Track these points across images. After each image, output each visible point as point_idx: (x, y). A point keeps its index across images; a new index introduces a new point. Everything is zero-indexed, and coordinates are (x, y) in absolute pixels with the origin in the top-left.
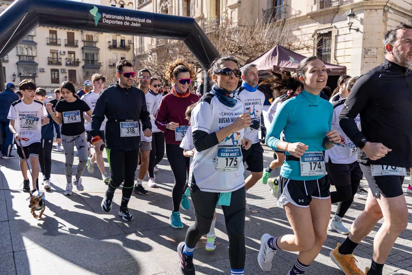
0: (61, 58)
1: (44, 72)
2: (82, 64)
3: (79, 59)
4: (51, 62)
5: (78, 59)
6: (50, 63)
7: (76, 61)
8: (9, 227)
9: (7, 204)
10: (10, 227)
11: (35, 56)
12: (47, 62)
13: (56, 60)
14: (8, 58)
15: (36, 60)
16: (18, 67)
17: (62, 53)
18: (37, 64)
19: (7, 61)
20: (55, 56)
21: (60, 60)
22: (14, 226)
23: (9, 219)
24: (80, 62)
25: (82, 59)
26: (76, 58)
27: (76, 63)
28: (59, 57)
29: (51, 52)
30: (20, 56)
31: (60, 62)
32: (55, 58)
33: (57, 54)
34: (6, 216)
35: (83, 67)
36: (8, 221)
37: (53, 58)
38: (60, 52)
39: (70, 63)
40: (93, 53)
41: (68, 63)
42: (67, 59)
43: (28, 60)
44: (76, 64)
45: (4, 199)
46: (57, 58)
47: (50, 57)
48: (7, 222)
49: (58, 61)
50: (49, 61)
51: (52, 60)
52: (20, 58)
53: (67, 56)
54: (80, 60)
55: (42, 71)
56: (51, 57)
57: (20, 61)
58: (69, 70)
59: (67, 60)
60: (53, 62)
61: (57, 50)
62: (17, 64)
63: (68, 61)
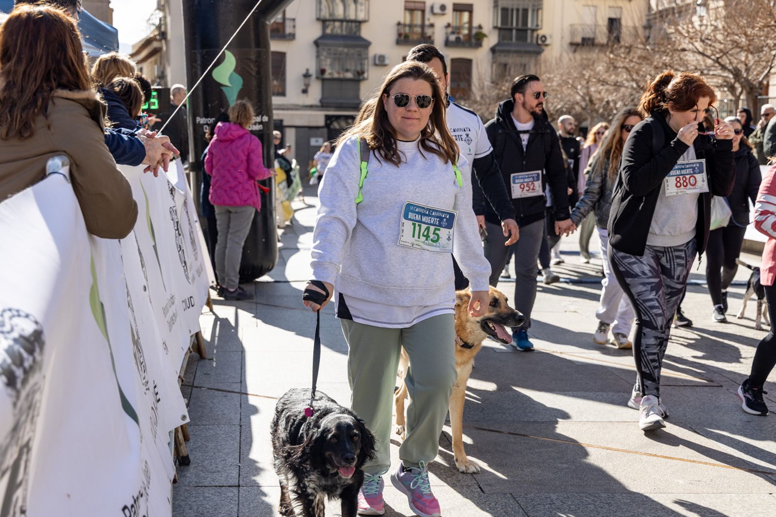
0: (432, 25)
1: (385, 65)
2: (491, 40)
3: (483, 25)
4: (406, 36)
5: (480, 27)
6: (403, 39)
7: (474, 31)
8: (238, 504)
9: (243, 438)
10: (241, 506)
11: (365, 21)
12: (392, 36)
13: (419, 30)
14: (294, 27)
15: (366, 33)
16: (318, 52)
17: (437, 10)
18: (366, 44)
19: (292, 37)
20: (418, 21)
21: (428, 32)
22: (252, 505)
23: (241, 482)
24: (485, 36)
25: (491, 26)
26: (475, 24)
27: (475, 39)
28: (427, 23)
29: (406, 9)
30: (324, 22)
31: (430, 37)
32: (416, 26)
33: (423, 11)
34: (235, 473)
35: (493, 50)
36: (239, 486)
37: (411, 26)
38: (432, 8)
39: (458, 39)
40: (526, 7)
41: (452, 38)
42: (448, 26)
43: (344, 33)
44: (473, 41)
45: (237, 422)
46: (423, 26)
47: (402, 21)
48: (235, 490)
49: (423, 34)
50: (400, 35)
51: (407, 29)
52: (324, 28)
53: (449, 17)
54: (485, 30)
55: (381, 62)
56: (408, 22)
57: (324, 36)
58: (453, 61)
59: (450, 30)
60: (411, 38)
61: (424, 3)
62: (316, 43)
63: (453, 33)
